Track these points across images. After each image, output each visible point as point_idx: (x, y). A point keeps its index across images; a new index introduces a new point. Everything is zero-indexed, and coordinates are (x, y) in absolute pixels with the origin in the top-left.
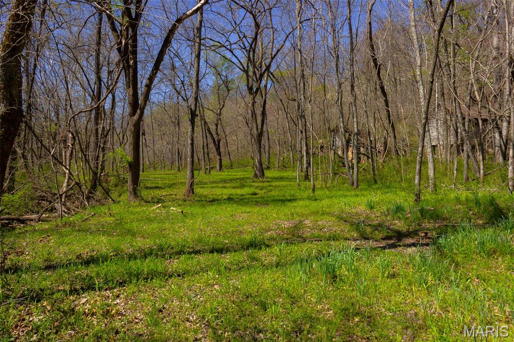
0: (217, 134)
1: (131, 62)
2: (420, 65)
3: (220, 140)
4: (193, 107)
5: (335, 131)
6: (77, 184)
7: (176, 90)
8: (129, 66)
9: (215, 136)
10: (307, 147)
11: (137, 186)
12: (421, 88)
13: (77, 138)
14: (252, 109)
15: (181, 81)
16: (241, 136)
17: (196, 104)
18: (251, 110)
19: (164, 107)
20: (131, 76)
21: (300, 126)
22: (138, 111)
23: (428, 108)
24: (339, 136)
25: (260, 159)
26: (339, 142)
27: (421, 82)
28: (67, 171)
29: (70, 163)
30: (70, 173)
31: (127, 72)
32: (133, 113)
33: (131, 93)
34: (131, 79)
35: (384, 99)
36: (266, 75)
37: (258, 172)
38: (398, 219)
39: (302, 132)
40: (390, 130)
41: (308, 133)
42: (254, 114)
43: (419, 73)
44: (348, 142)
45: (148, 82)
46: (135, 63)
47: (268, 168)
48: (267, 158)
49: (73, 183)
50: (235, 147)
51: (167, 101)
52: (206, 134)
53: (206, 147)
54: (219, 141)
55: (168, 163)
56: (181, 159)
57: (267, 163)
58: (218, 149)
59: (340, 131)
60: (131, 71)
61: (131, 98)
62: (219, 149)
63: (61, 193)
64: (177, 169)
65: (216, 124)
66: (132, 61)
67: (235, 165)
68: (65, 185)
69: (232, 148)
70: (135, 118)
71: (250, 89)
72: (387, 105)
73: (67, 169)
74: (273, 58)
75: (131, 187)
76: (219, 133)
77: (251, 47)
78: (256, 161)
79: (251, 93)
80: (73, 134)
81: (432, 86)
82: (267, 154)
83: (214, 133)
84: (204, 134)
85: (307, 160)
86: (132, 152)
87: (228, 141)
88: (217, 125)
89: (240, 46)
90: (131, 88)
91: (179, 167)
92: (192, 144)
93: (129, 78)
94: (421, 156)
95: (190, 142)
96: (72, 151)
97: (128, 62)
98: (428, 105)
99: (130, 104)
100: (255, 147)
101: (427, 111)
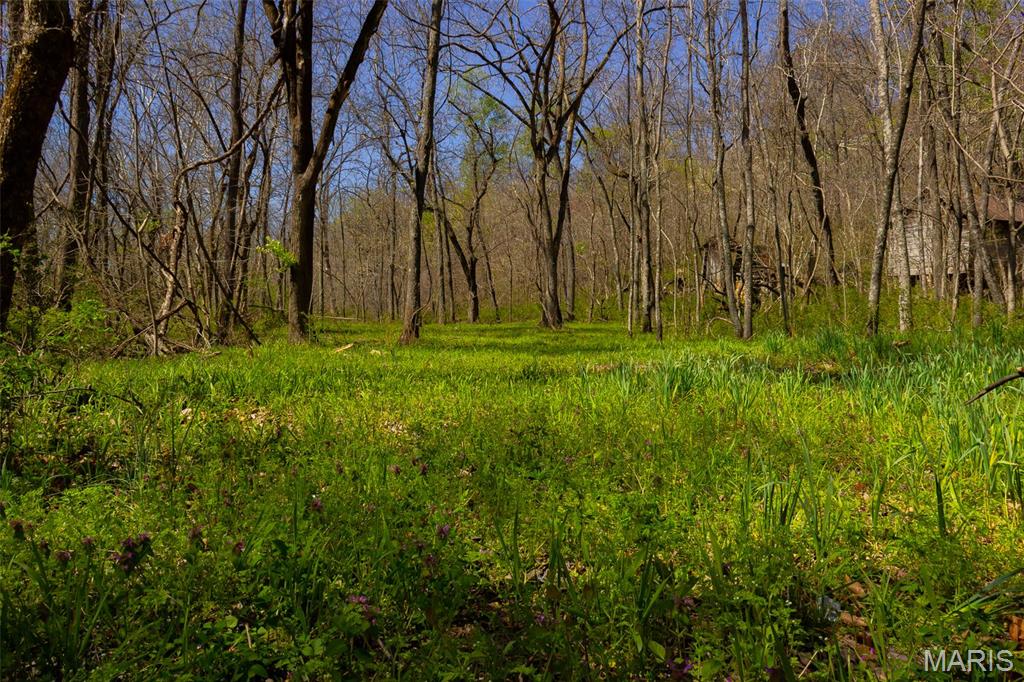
0: (471, 248)
1: (300, 64)
2: (885, 77)
3: (476, 260)
4: (421, 168)
5: (709, 246)
6: (189, 303)
7: (390, 157)
8: (296, 71)
9: (466, 251)
10: (649, 266)
11: (307, 313)
12: (888, 123)
13: (190, 215)
14: (540, 189)
15: (401, 131)
16: (518, 256)
17: (427, 160)
18: (539, 192)
19: (366, 198)
20: (298, 91)
21: (638, 230)
22: (312, 162)
23: (899, 144)
24: (716, 255)
25: (555, 290)
26: (717, 271)
27: (886, 112)
28: (171, 278)
29: (176, 264)
30: (176, 282)
31: (291, 84)
32: (300, 168)
33: (298, 127)
34: (299, 97)
35: (811, 170)
36: (570, 121)
37: (549, 315)
38: (830, 361)
39: (640, 241)
40: (821, 233)
41: (652, 235)
42: (543, 197)
43: (883, 94)
44: (736, 268)
45: (332, 103)
46: (308, 65)
47: (572, 318)
48: (571, 298)
49: (183, 301)
50: (506, 280)
51: (373, 186)
52: (447, 242)
53: (446, 269)
54: (474, 262)
55: (372, 312)
56: (397, 303)
57: (568, 309)
58: (471, 277)
59: (720, 245)
60: (298, 81)
61: (298, 137)
62: (474, 277)
63: (157, 318)
64: (388, 318)
65: (468, 229)
66: (302, 62)
67: (505, 314)
68: (166, 303)
69: (500, 282)
70: (305, 175)
71: (537, 148)
72: (817, 182)
73: (171, 273)
74: (585, 86)
75: (295, 315)
76: (474, 246)
77: (541, 64)
78: (547, 292)
79: (538, 156)
80: (183, 209)
81: (908, 98)
82: (569, 291)
83: (464, 247)
84: (444, 242)
85: (649, 293)
86: (298, 244)
87: (492, 269)
88: (470, 230)
89: (519, 65)
90: (298, 117)
91: (393, 314)
92: (418, 239)
93: (295, 97)
94: (882, 244)
95: (412, 234)
96: (181, 241)
97: (293, 65)
98: (900, 138)
99: (295, 147)
100: (546, 265)
101: (898, 151)
